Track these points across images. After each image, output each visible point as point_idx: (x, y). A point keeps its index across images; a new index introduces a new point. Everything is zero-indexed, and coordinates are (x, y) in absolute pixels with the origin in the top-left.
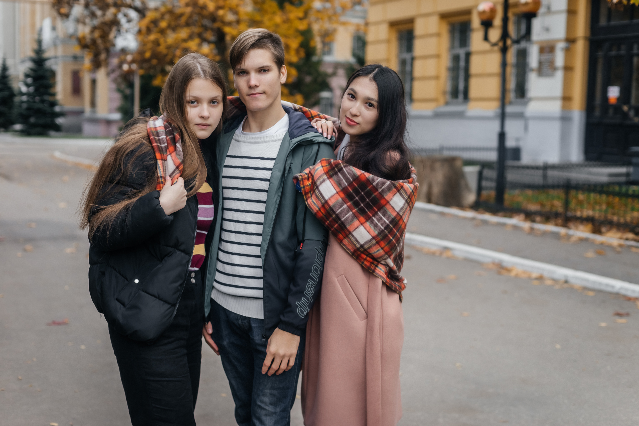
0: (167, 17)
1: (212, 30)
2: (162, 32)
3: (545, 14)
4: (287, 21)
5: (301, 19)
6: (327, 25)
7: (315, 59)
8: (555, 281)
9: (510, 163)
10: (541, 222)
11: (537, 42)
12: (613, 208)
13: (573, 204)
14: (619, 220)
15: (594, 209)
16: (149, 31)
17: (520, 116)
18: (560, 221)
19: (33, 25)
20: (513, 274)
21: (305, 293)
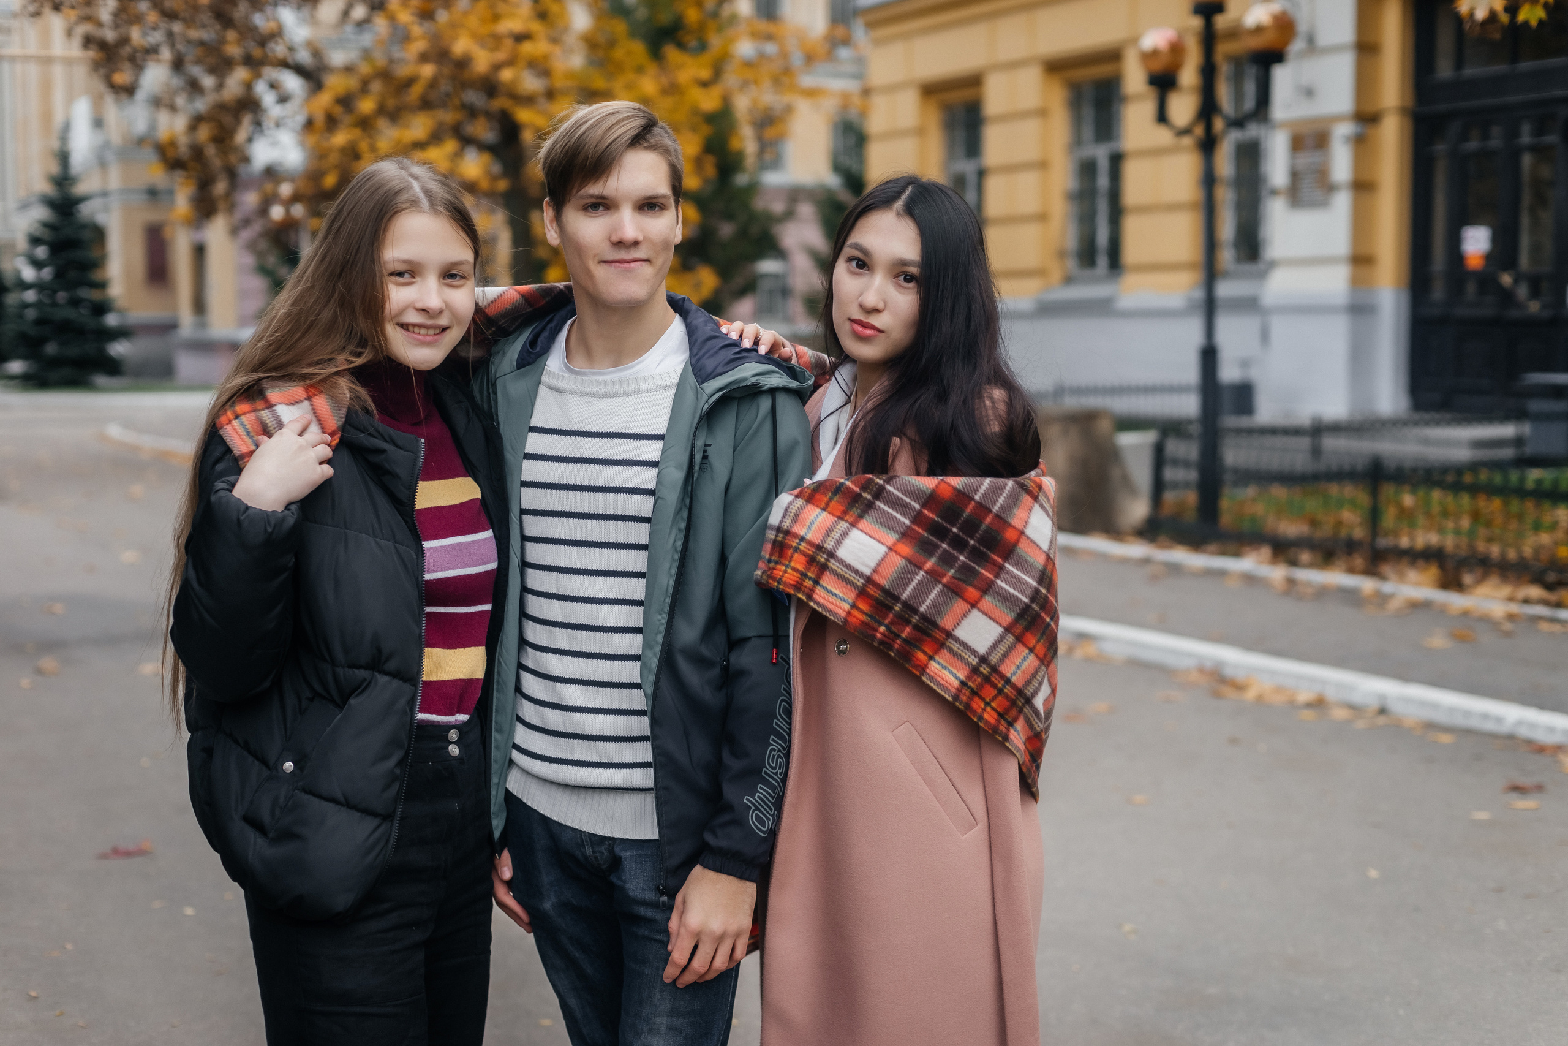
0: (376, 87)
1: (488, 115)
2: (365, 124)
3: (1302, 55)
4: (672, 89)
5: (705, 84)
6: (769, 98)
7: (741, 180)
8: (1355, 709)
9: (1230, 421)
10: (1311, 565)
11: (1284, 124)
12: (1489, 524)
13: (1389, 518)
14: (1503, 555)
15: (1441, 530)
16: (332, 122)
17: (1250, 305)
18: (1359, 561)
19: (47, 116)
20: (1250, 695)
21: (765, 773)
